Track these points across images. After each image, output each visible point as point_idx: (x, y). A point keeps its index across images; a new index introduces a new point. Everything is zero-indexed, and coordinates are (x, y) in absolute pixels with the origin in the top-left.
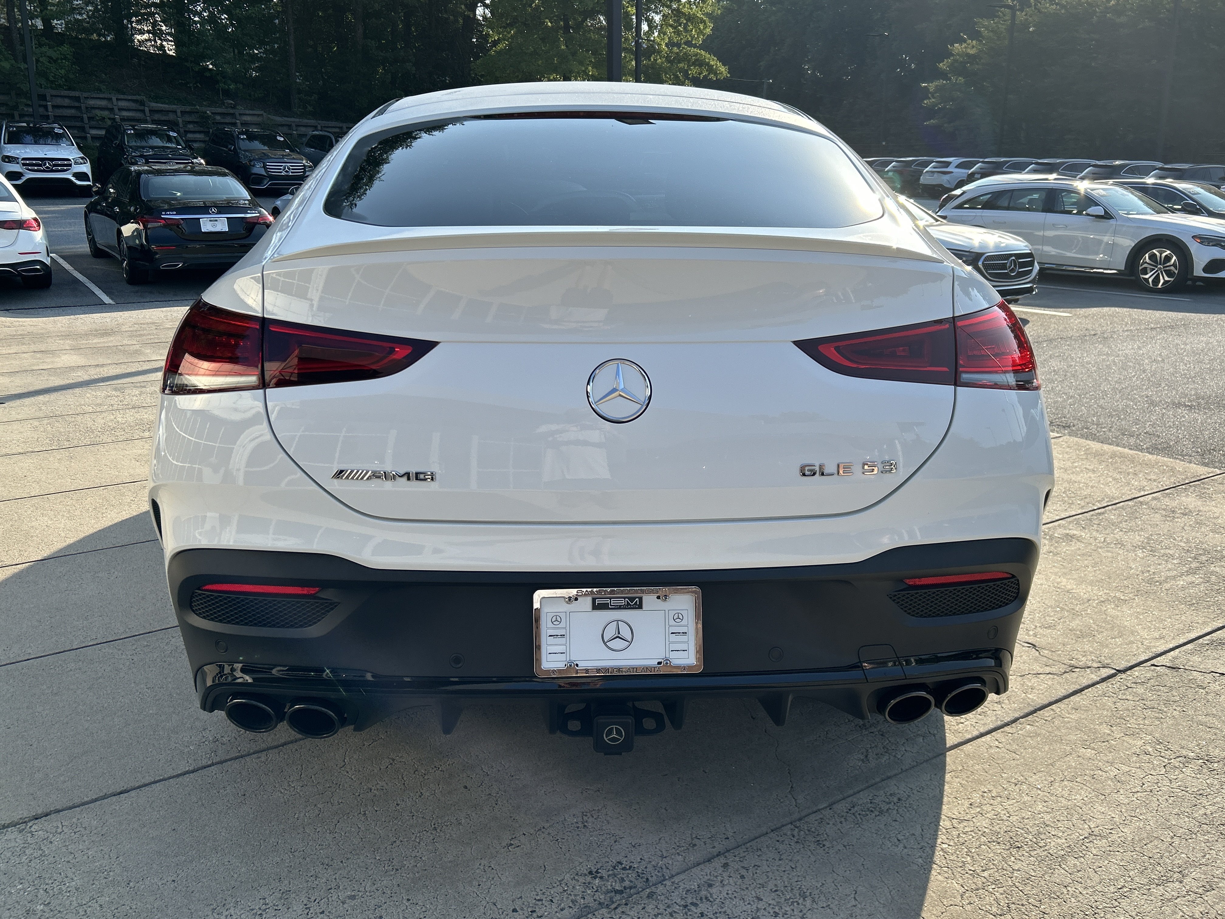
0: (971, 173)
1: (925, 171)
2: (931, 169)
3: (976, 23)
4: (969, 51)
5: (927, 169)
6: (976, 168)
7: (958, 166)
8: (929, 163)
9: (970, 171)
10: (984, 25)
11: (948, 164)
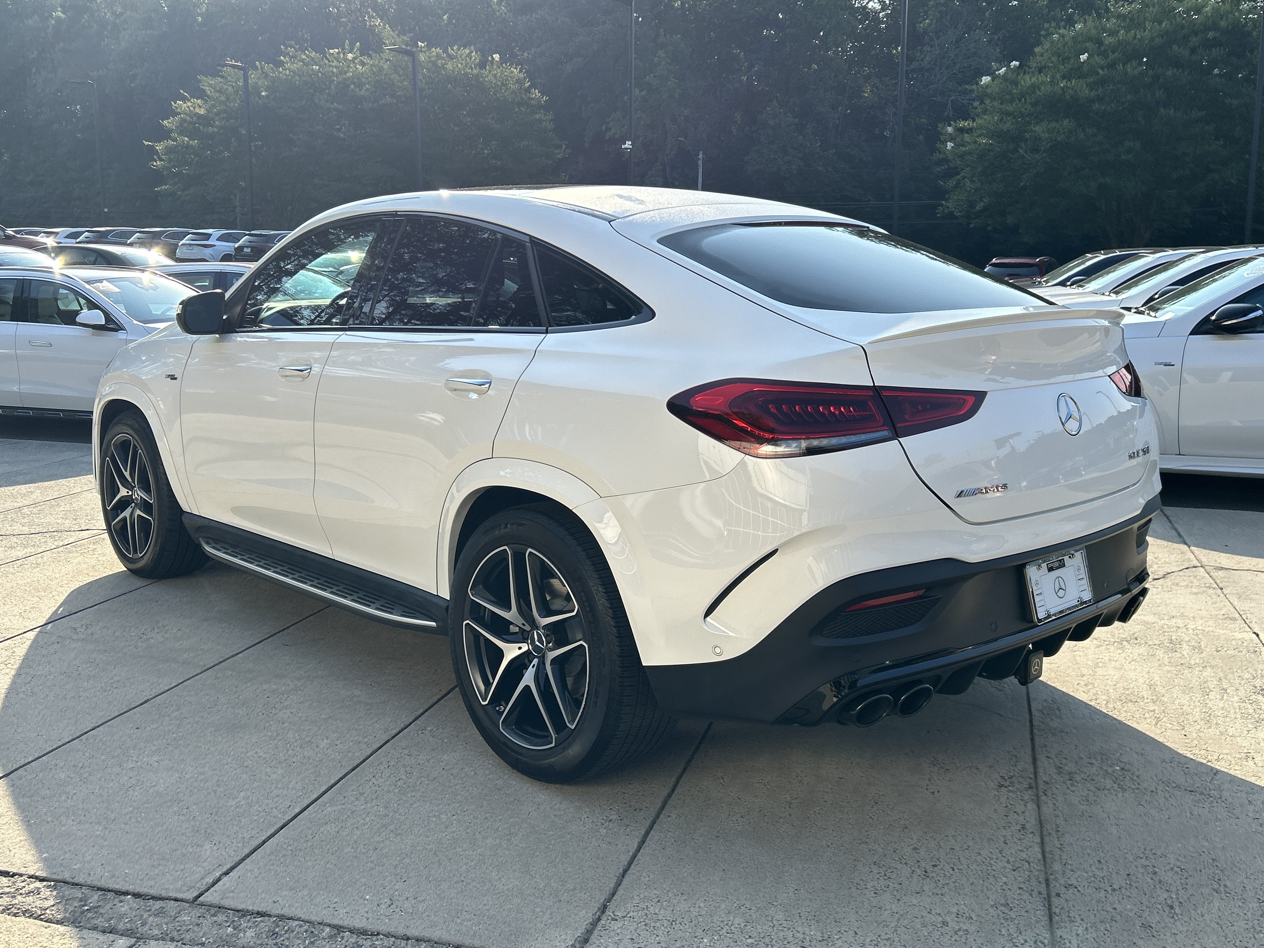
0: (238, 247)
1: (180, 244)
2: (188, 242)
3: (200, 81)
4: (197, 110)
5: (182, 242)
6: (244, 241)
7: (220, 239)
8: (185, 235)
9: (237, 245)
10: (208, 83)
11: (208, 236)
